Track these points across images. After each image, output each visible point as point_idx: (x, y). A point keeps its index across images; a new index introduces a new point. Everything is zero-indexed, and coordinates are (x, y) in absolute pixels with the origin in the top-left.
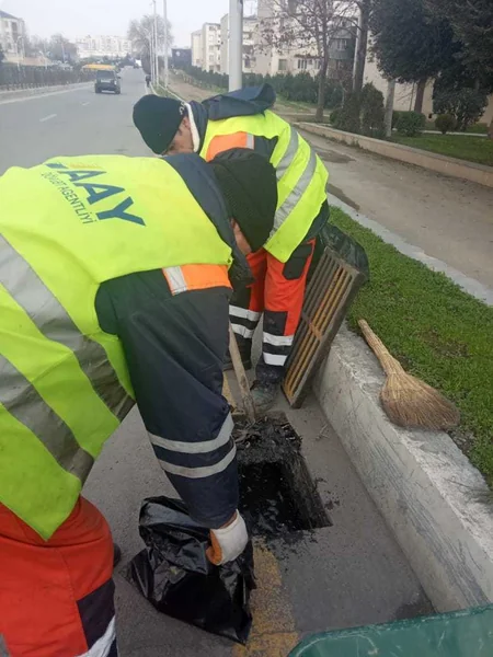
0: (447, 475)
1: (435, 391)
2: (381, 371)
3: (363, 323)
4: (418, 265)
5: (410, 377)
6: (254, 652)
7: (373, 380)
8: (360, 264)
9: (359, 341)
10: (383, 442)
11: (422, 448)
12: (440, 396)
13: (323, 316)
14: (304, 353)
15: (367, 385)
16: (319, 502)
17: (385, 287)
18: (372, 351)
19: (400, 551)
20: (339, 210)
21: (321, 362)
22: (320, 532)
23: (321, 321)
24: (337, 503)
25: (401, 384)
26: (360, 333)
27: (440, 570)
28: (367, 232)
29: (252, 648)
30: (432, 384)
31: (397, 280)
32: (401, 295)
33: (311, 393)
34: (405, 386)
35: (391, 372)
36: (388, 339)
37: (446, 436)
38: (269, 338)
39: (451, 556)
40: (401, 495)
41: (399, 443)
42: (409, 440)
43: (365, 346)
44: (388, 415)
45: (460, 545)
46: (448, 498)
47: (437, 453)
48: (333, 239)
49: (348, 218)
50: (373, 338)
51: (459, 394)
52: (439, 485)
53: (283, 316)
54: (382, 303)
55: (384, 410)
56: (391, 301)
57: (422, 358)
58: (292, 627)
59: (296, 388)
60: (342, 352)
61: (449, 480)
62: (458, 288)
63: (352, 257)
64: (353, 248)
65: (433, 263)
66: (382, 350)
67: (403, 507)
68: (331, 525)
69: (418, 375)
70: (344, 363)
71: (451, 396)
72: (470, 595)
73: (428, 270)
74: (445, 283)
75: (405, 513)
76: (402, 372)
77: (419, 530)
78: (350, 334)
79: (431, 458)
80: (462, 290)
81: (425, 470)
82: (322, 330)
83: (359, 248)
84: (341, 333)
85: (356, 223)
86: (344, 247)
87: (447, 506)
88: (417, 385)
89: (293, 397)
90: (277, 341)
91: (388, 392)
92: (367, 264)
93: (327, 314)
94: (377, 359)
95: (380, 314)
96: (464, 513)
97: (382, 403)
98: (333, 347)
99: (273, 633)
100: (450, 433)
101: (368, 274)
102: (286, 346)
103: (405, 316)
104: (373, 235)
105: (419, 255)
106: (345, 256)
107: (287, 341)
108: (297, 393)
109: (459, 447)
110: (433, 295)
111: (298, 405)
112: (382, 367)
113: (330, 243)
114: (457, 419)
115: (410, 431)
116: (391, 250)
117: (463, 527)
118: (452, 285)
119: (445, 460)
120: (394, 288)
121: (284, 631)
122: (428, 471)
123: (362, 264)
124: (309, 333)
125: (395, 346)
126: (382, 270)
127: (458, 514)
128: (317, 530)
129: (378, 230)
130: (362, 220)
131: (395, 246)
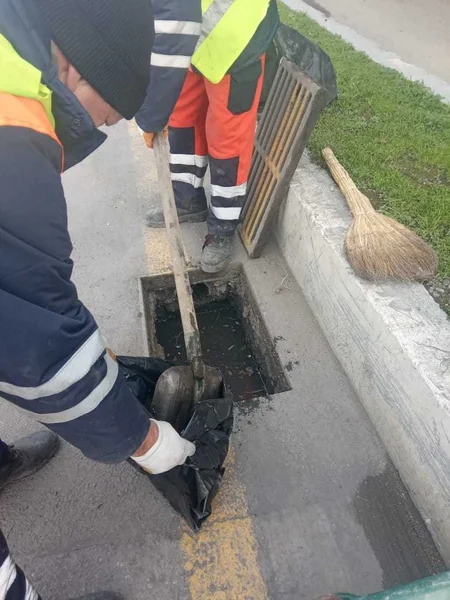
0: (421, 337)
1: (408, 231)
2: (347, 211)
3: (328, 153)
4: (392, 76)
5: (380, 217)
6: (203, 545)
7: (337, 223)
8: (326, 79)
9: (323, 175)
10: (347, 297)
11: (391, 305)
12: (414, 237)
13: (280, 148)
14: (261, 195)
15: (330, 230)
16: (278, 363)
17: (356, 104)
18: (337, 185)
19: (365, 414)
20: (304, 15)
21: (279, 204)
22: (278, 399)
23: (277, 153)
24: (297, 363)
25: (369, 226)
26: (324, 166)
27: (410, 445)
28: (337, 39)
29: (200, 541)
30: (405, 223)
31: (369, 94)
32: (373, 114)
33: (271, 239)
34: (374, 228)
35: (358, 212)
36: (355, 172)
37: (421, 288)
38: (218, 191)
39: (423, 433)
40: (366, 358)
41: (365, 300)
42: (377, 296)
43: (328, 181)
44: (352, 267)
45: (434, 423)
46: (422, 368)
47: (409, 310)
48: (291, 47)
49: (314, 23)
50: (339, 170)
51: (437, 234)
52: (411, 351)
53: (234, 162)
54: (351, 125)
55: (348, 260)
56: (361, 122)
57: (395, 191)
58: (244, 511)
59: (254, 235)
60: (303, 191)
61: (421, 345)
62: (437, 99)
63: (315, 70)
64: (316, 59)
65: (411, 72)
66: (349, 185)
67: (368, 371)
68: (291, 389)
69: (388, 212)
70: (305, 205)
71: (428, 236)
72: (444, 480)
73: (404, 80)
74: (423, 94)
75: (370, 377)
76: (371, 210)
77: (386, 398)
78: (313, 167)
79: (402, 318)
80: (443, 101)
81: (395, 333)
82: (279, 166)
83: (324, 57)
84: (303, 167)
85: (324, 30)
86: (305, 57)
87: (420, 377)
88: (388, 226)
89: (251, 246)
90: (228, 192)
91: (353, 238)
92: (334, 77)
93: (284, 144)
94: (343, 197)
95: (348, 139)
96: (440, 387)
97: (347, 253)
98: (292, 186)
99: (224, 520)
100: (425, 283)
101: (334, 90)
102: (239, 197)
103: (376, 139)
104: (343, 42)
105: (394, 62)
106: (306, 69)
107: (240, 190)
108: (255, 241)
109: (437, 300)
110: (410, 110)
111: (257, 254)
112: (347, 206)
113: (288, 53)
114: (435, 265)
115: (378, 285)
116: (363, 58)
117: (438, 406)
118: (431, 96)
119: (419, 318)
120: (364, 105)
121: (235, 518)
122: (398, 333)
123: (328, 78)
124: (265, 171)
125: (365, 178)
126: (352, 85)
127: (433, 388)
128: (275, 396)
129: (349, 36)
130: (331, 26)
131: (367, 53)
